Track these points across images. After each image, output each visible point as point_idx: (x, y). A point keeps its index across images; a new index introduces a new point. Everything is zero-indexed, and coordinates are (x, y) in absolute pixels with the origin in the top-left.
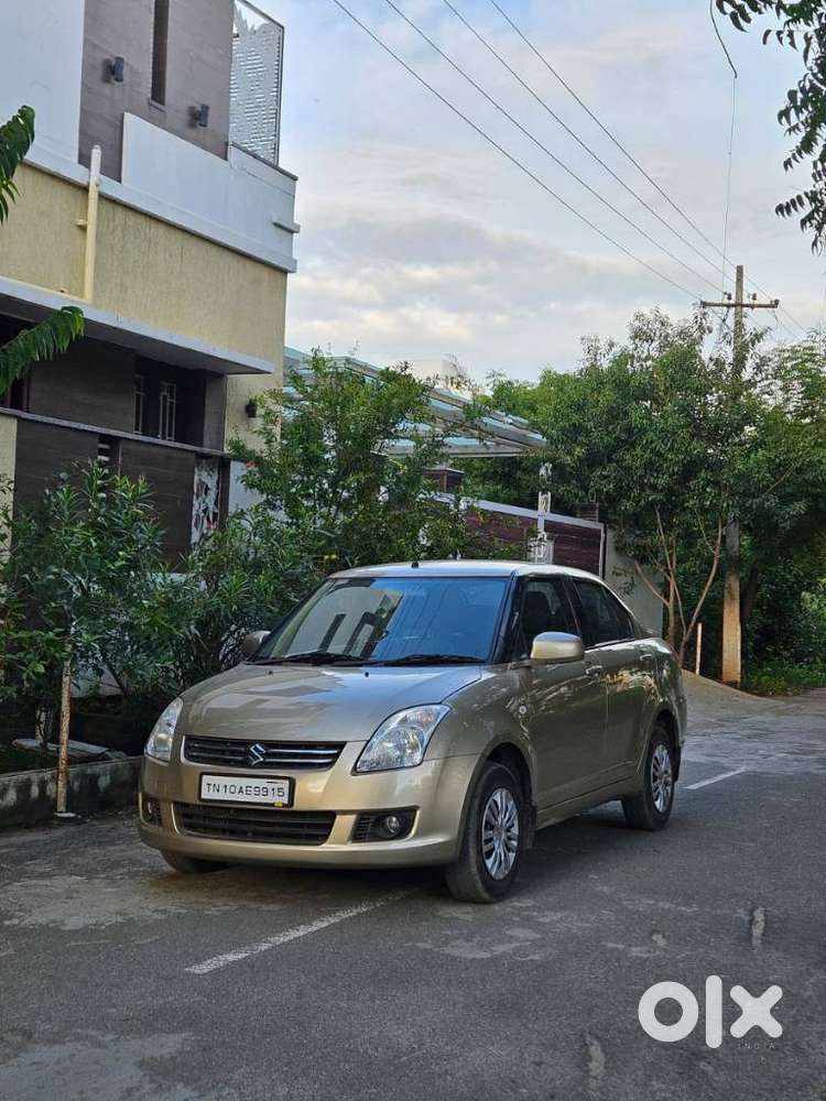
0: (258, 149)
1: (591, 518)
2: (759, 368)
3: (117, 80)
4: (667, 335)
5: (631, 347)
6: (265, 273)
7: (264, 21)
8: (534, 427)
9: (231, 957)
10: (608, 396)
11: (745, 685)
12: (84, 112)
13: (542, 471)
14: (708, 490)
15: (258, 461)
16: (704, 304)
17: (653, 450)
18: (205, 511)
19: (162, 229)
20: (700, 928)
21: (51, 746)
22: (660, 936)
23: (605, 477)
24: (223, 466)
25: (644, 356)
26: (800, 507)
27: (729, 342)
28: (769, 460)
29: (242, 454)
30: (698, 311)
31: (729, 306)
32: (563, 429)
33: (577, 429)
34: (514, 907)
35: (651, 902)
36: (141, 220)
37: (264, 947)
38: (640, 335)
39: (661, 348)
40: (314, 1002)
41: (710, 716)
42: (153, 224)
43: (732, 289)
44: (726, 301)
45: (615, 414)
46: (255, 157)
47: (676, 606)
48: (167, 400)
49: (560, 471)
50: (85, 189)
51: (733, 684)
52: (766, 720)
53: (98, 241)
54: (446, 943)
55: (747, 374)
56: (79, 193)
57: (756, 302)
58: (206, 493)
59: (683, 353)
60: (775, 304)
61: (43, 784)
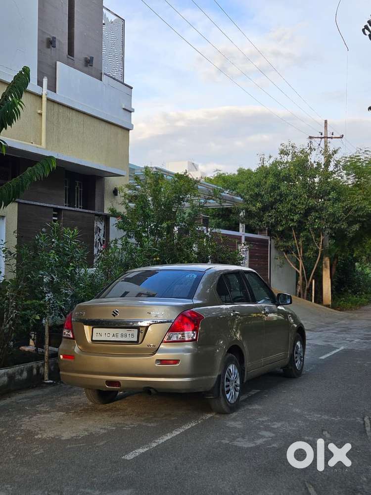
0: (115, 75)
1: (264, 234)
2: (336, 166)
3: (53, 47)
4: (295, 152)
5: (279, 158)
6: (119, 131)
7: (116, 18)
8: (238, 194)
9: (141, 451)
10: (271, 180)
11: (333, 306)
12: (39, 62)
13: (241, 214)
14: (316, 221)
15: (123, 217)
16: (310, 137)
17: (292, 204)
18: (99, 240)
19: (74, 113)
20: (343, 428)
21: (40, 350)
22: (326, 432)
23: (270, 216)
24: (106, 219)
25: (285, 162)
26: (356, 227)
27: (323, 154)
28: (343, 207)
29: (115, 214)
30: (308, 141)
31: (321, 138)
32: (251, 195)
33: (258, 195)
34: (259, 421)
35: (319, 416)
36: (65, 109)
37: (154, 445)
38: (283, 152)
39: (293, 158)
40: (183, 472)
41: (322, 322)
42: (71, 111)
43: (323, 131)
44: (320, 136)
45: (274, 188)
46: (114, 79)
47: (303, 271)
48: (78, 189)
49: (249, 214)
50: (41, 97)
51: (328, 306)
52: (347, 323)
53: (47, 119)
54: (234, 440)
55: (331, 168)
56: (38, 98)
57: (333, 136)
58: (99, 232)
59: (303, 160)
60: (342, 137)
61: (38, 369)
